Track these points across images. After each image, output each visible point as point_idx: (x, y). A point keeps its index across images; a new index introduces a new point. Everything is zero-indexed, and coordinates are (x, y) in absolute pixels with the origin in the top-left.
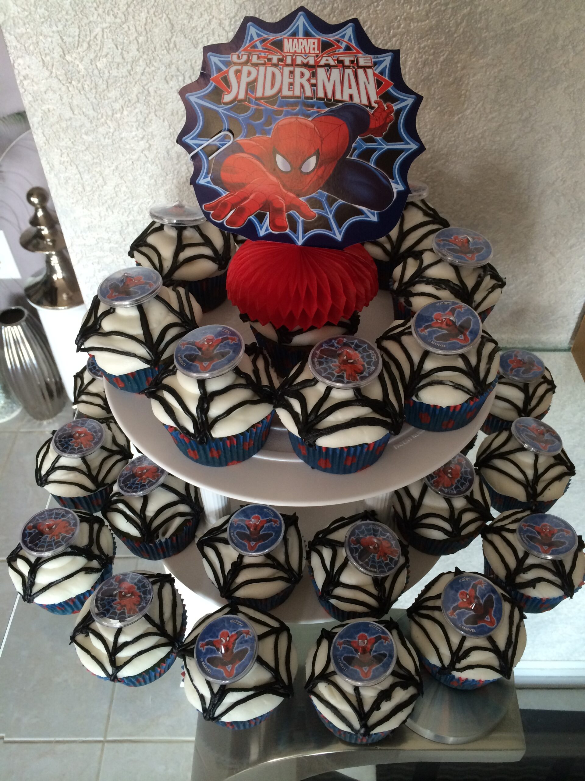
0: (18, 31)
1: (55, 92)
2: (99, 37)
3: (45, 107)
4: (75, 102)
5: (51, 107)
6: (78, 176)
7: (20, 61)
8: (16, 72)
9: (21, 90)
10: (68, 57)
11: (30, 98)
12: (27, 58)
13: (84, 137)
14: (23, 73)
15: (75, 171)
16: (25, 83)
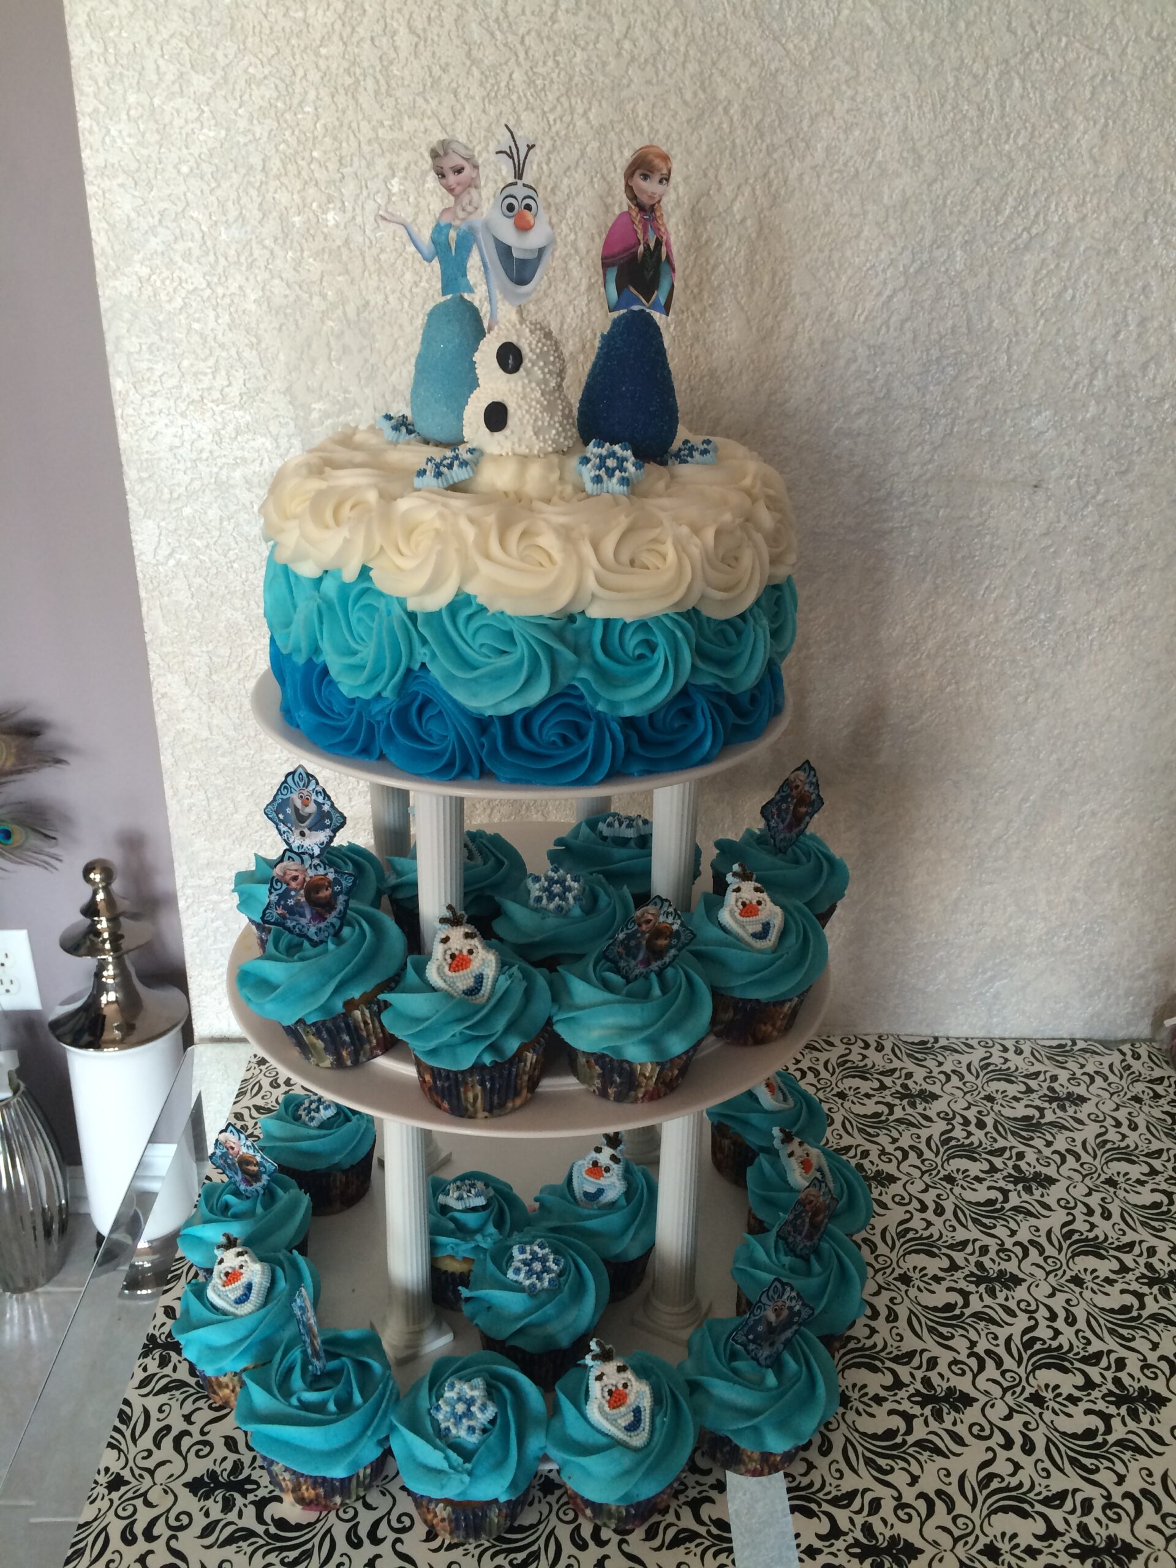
0: (165, 650)
1: (193, 710)
2: (251, 659)
3: (179, 727)
4: (215, 722)
5: (187, 727)
6: (205, 803)
7: (161, 680)
8: (154, 690)
9: (156, 708)
10: (214, 677)
11: (165, 716)
12: (169, 676)
13: (220, 759)
14: (162, 691)
15: (202, 796)
16: (162, 701)
